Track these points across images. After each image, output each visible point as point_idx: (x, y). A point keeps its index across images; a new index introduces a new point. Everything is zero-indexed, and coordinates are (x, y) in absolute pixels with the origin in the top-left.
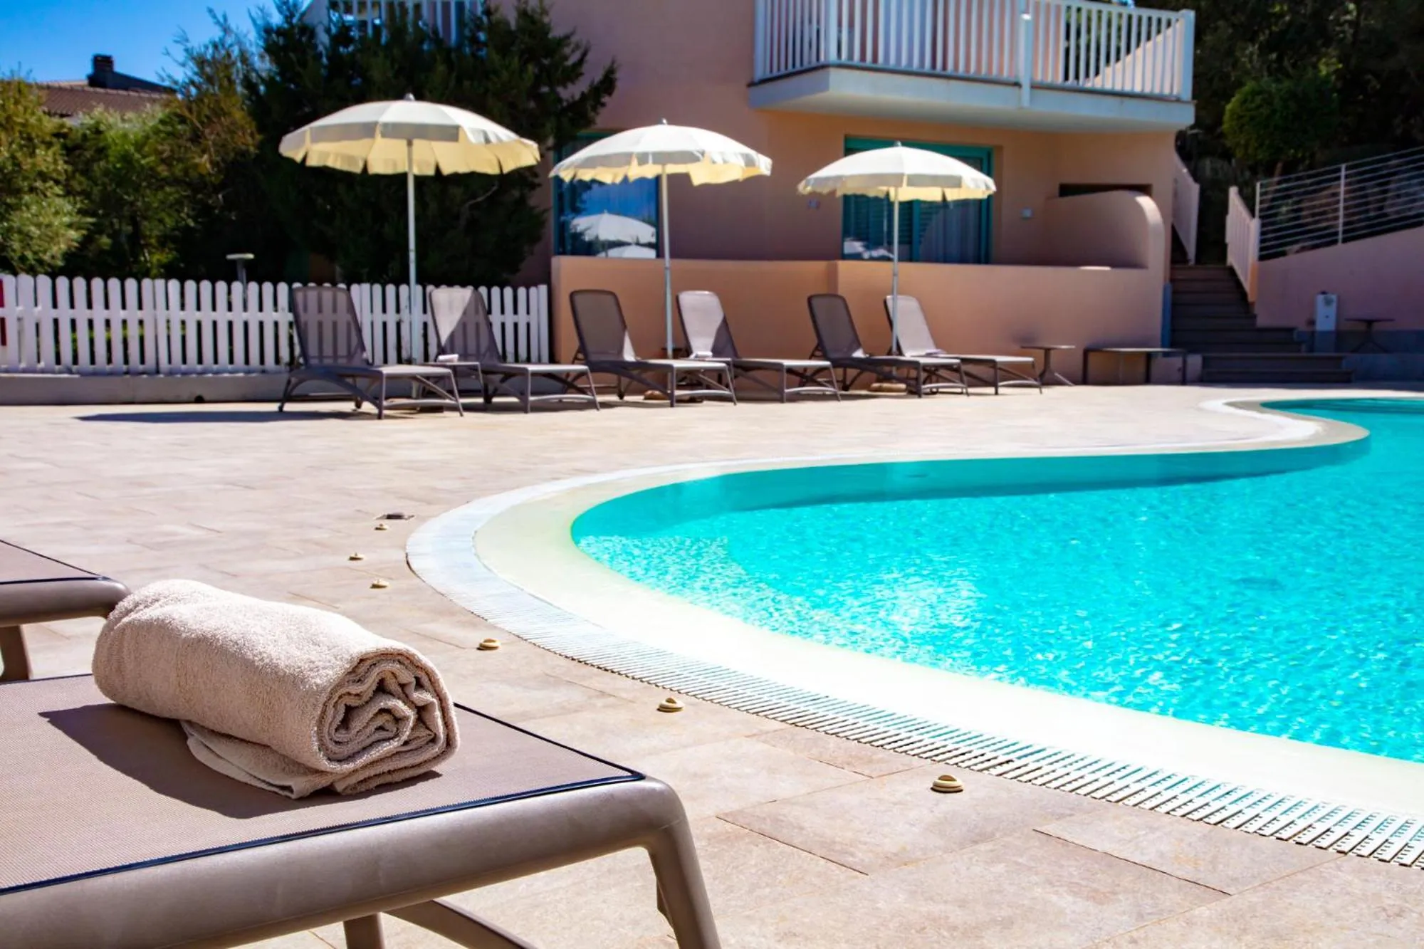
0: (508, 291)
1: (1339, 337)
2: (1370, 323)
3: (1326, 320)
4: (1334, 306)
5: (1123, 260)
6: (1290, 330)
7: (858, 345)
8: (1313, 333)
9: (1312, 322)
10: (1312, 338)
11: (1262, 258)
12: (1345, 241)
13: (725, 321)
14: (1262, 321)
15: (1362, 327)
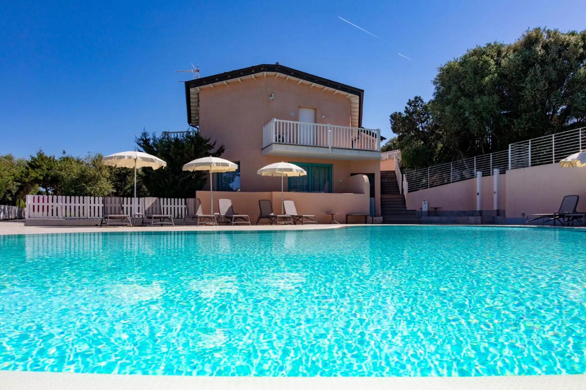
0: (165, 199)
1: (429, 213)
2: (436, 208)
3: (425, 208)
4: (427, 205)
5: (358, 191)
6: (415, 211)
7: (272, 212)
8: (422, 211)
9: (422, 209)
10: (421, 213)
11: (409, 192)
12: (430, 187)
13: (232, 206)
14: (408, 209)
15: (434, 210)
